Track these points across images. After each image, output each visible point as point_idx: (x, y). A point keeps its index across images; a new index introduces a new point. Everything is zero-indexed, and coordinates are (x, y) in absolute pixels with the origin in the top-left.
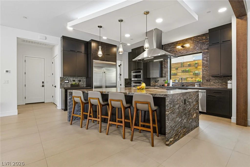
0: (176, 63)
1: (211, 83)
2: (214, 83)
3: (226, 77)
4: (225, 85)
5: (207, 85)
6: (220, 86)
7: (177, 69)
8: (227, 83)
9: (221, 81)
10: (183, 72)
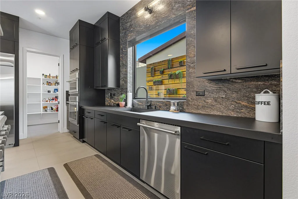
0: (160, 62)
1: (207, 101)
2: (216, 101)
3: (251, 81)
4: (246, 106)
5: (199, 105)
6: (233, 111)
7: (162, 73)
8: (254, 103)
9: (234, 95)
10: (171, 77)
